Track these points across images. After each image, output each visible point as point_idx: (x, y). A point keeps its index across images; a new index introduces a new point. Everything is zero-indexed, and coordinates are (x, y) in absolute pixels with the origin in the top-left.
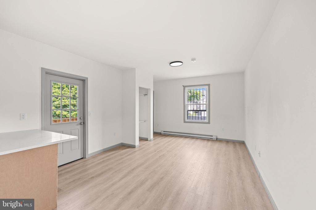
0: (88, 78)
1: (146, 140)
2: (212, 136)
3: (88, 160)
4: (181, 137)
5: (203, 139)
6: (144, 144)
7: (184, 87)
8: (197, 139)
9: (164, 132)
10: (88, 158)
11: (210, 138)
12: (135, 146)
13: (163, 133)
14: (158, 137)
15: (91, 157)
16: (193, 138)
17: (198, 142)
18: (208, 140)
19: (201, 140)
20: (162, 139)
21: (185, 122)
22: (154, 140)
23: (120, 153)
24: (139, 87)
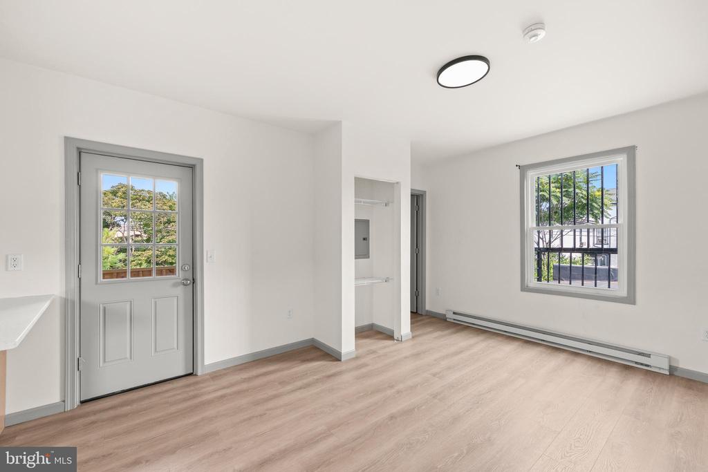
0: (202, 160)
1: (388, 335)
2: (649, 356)
3: (204, 381)
4: (511, 338)
5: (599, 360)
6: (374, 352)
7: (523, 169)
8: (571, 357)
9: (454, 313)
10: (202, 376)
11: (636, 363)
12: (340, 354)
13: (450, 316)
14: (429, 329)
15: (209, 374)
16: (556, 349)
17: (578, 368)
18: (627, 368)
19: (589, 362)
20: (443, 336)
21: (525, 288)
22: (413, 337)
23: (286, 373)
24: (355, 178)
